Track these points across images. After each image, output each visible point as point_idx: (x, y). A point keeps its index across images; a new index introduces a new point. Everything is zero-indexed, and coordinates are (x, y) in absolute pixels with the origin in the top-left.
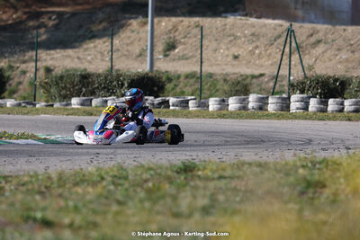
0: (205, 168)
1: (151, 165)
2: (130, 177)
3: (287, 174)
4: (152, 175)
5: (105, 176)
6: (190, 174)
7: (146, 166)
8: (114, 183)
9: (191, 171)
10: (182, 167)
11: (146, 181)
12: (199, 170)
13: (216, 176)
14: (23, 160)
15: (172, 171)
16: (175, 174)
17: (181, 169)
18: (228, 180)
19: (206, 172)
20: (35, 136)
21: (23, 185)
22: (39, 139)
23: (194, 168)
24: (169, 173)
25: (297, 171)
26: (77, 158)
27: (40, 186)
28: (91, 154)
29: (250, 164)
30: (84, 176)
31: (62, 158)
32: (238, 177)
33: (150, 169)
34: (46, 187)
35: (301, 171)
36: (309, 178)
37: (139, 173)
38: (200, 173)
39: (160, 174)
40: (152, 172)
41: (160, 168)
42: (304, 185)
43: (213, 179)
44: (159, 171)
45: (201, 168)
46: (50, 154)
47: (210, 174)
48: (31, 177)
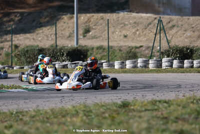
0: (135, 105)
1: (103, 104)
2: (93, 111)
3: (184, 107)
4: (105, 110)
5: (79, 111)
6: (127, 108)
7: (100, 104)
8: (85, 115)
9: (127, 106)
10: (122, 104)
11: (103, 113)
12: (131, 106)
13: (143, 109)
14: (22, 102)
15: (116, 107)
16: (118, 109)
17: (121, 106)
18: (151, 112)
19: (136, 107)
20: (20, 87)
21: (33, 117)
22: (24, 89)
23: (129, 105)
24: (115, 108)
25: (189, 105)
26: (52, 99)
27: (43, 118)
28: (59, 97)
29: (160, 101)
30: (66, 111)
31: (44, 100)
32: (156, 110)
33: (103, 106)
34: (47, 118)
35: (191, 105)
36: (198, 109)
37: (97, 108)
38: (132, 107)
39: (109, 109)
40: (105, 108)
41: (108, 105)
42: (196, 113)
43: (142, 111)
44: (108, 107)
45: (133, 104)
46: (36, 98)
47: (139, 108)
48: (36, 112)
